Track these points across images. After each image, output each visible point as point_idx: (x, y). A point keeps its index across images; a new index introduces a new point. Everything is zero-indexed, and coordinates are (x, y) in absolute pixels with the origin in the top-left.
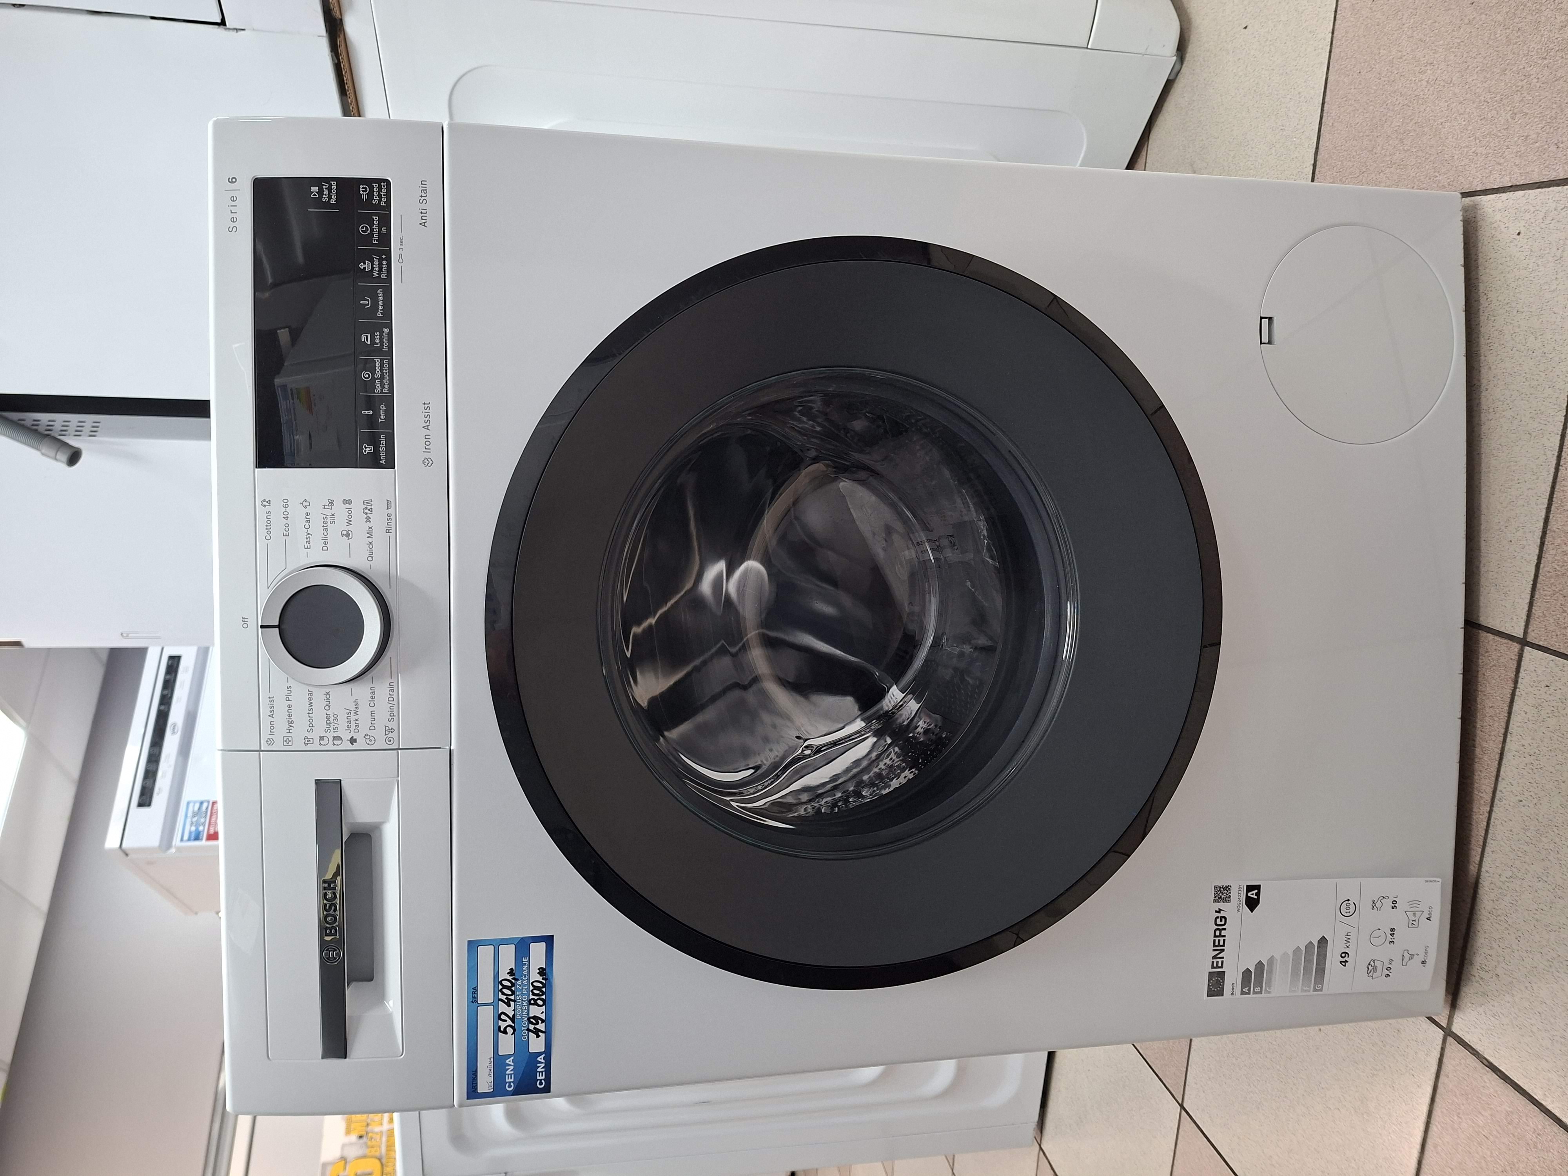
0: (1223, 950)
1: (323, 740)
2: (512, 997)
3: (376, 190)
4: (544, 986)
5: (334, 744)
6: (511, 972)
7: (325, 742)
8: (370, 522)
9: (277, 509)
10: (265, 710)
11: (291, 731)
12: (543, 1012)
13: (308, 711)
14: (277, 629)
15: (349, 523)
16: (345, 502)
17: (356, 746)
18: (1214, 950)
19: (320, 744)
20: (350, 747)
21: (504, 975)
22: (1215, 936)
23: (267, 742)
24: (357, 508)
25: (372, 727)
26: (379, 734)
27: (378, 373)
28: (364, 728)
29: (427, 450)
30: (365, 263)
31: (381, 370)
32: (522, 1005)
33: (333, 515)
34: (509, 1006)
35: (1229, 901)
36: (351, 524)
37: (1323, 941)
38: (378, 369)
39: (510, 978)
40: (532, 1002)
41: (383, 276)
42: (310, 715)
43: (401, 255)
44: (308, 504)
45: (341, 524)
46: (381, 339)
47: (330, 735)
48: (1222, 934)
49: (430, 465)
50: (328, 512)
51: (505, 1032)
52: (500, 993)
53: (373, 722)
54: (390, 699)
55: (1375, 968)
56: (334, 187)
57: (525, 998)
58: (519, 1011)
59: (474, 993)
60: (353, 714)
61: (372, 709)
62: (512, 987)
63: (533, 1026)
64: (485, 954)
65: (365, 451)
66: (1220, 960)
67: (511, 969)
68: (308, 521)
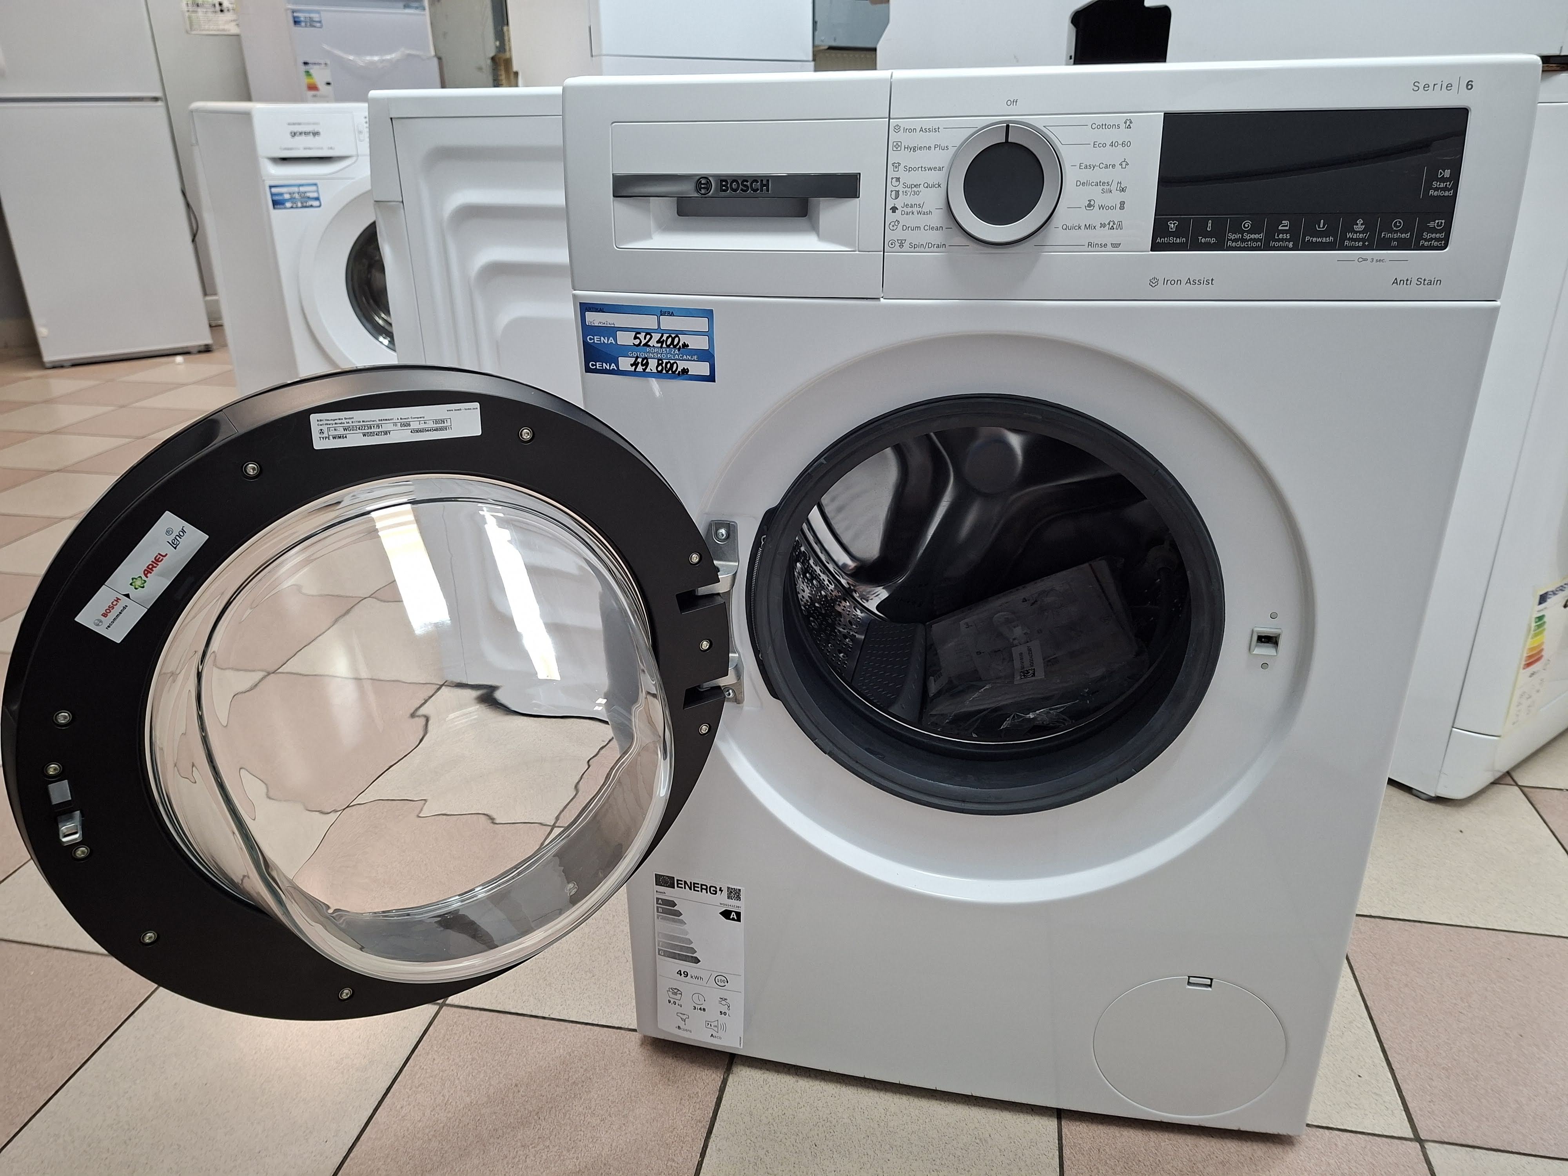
0: (691, 889)
1: (896, 181)
2: (664, 345)
3: (1438, 235)
4: (674, 372)
5: (892, 191)
6: (685, 346)
7: (895, 183)
8: (1100, 227)
9: (1121, 135)
11: (906, 149)
12: (651, 370)
13: (923, 167)
14: (1004, 141)
15: (1101, 207)
16: (1122, 204)
17: (889, 212)
18: (691, 883)
19: (892, 178)
20: (889, 207)
21: (684, 339)
22: (702, 885)
23: (897, 125)
24: (1116, 215)
25: (906, 228)
26: (898, 234)
27: (1247, 236)
28: (905, 220)
29: (1166, 282)
30: (1362, 225)
31: (1251, 240)
32: (657, 352)
33: (1110, 191)
34: (658, 342)
35: (728, 898)
36: (1100, 209)
37: (697, 961)
38: (1253, 236)
39: (681, 344)
40: (660, 362)
41: (1346, 243)
42: (920, 169)
43: (1366, 260)
44: (1124, 166)
45: (1101, 199)
46: (1282, 240)
47: (900, 188)
48: (703, 890)
49: (1151, 284)
50: (1114, 187)
51: (636, 338)
52: (668, 335)
53: (910, 228)
54: (930, 245)
55: (676, 994)
56: (1447, 194)
57: (664, 356)
58: (652, 350)
59: (669, 313)
60: (919, 209)
61: (922, 228)
62: (673, 345)
63: (640, 362)
64: (701, 324)
65: (1171, 223)
66: (683, 886)
67: (688, 346)
68: (1106, 167)
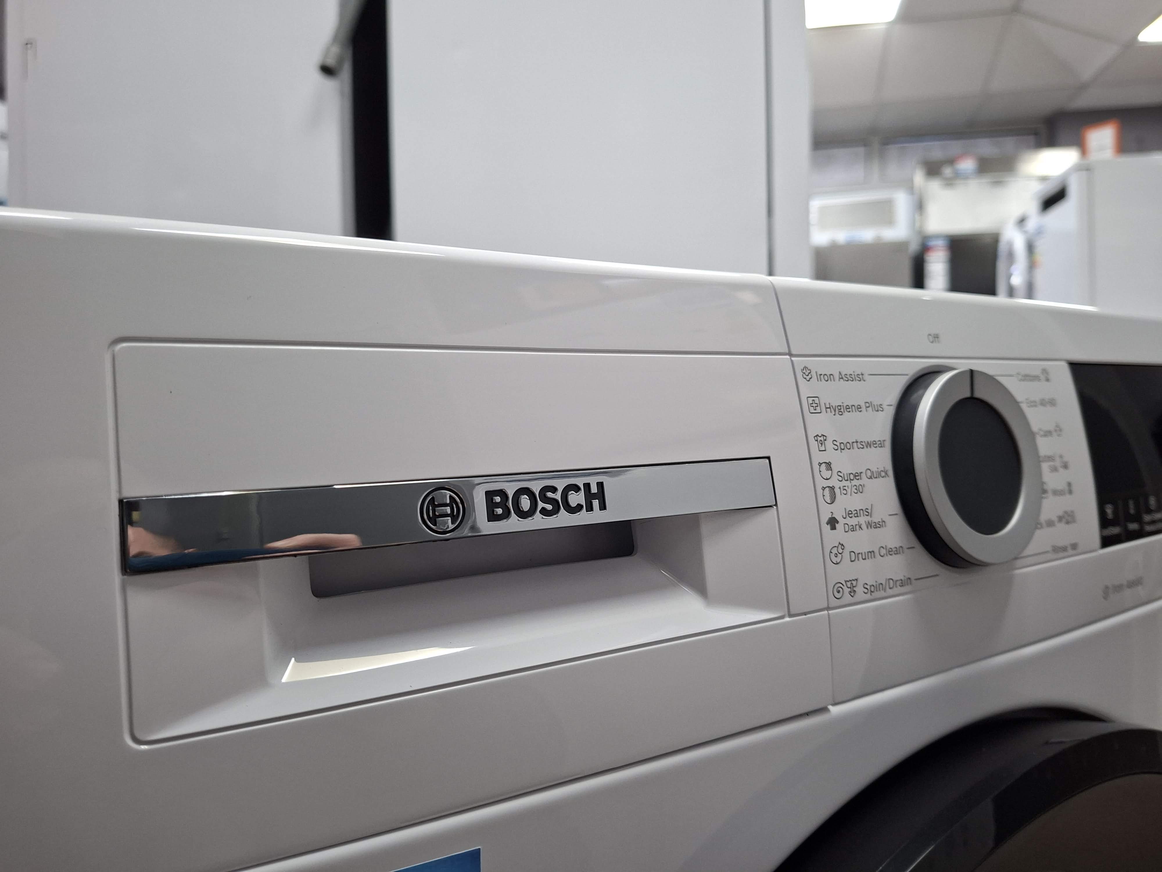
7: (827, 474)
10: (850, 365)
11: (829, 410)
13: (859, 440)
14: (971, 396)
16: (1069, 486)
17: (826, 528)
19: (820, 464)
20: (824, 519)
25: (856, 556)
26: (846, 570)
28: (851, 542)
42: (856, 445)
44: (1058, 433)
47: (835, 482)
50: (1058, 463)
53: (860, 556)
54: (891, 582)
60: (868, 519)
61: (877, 554)
